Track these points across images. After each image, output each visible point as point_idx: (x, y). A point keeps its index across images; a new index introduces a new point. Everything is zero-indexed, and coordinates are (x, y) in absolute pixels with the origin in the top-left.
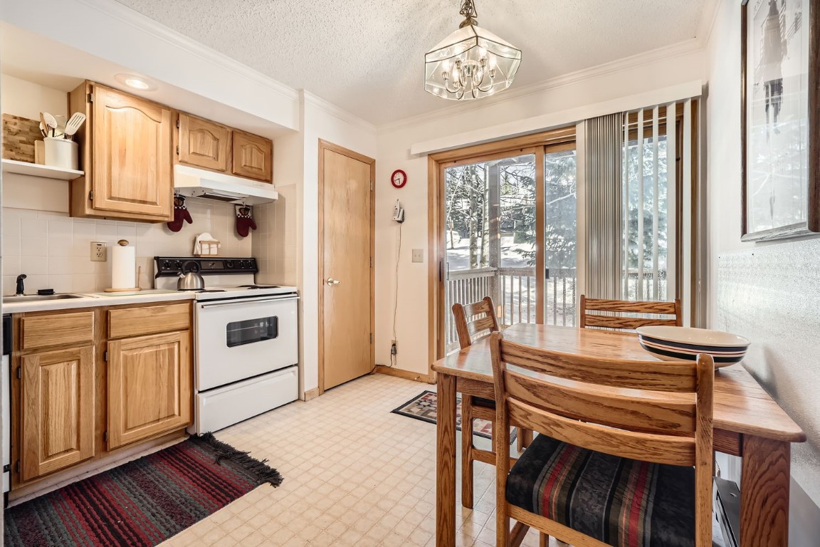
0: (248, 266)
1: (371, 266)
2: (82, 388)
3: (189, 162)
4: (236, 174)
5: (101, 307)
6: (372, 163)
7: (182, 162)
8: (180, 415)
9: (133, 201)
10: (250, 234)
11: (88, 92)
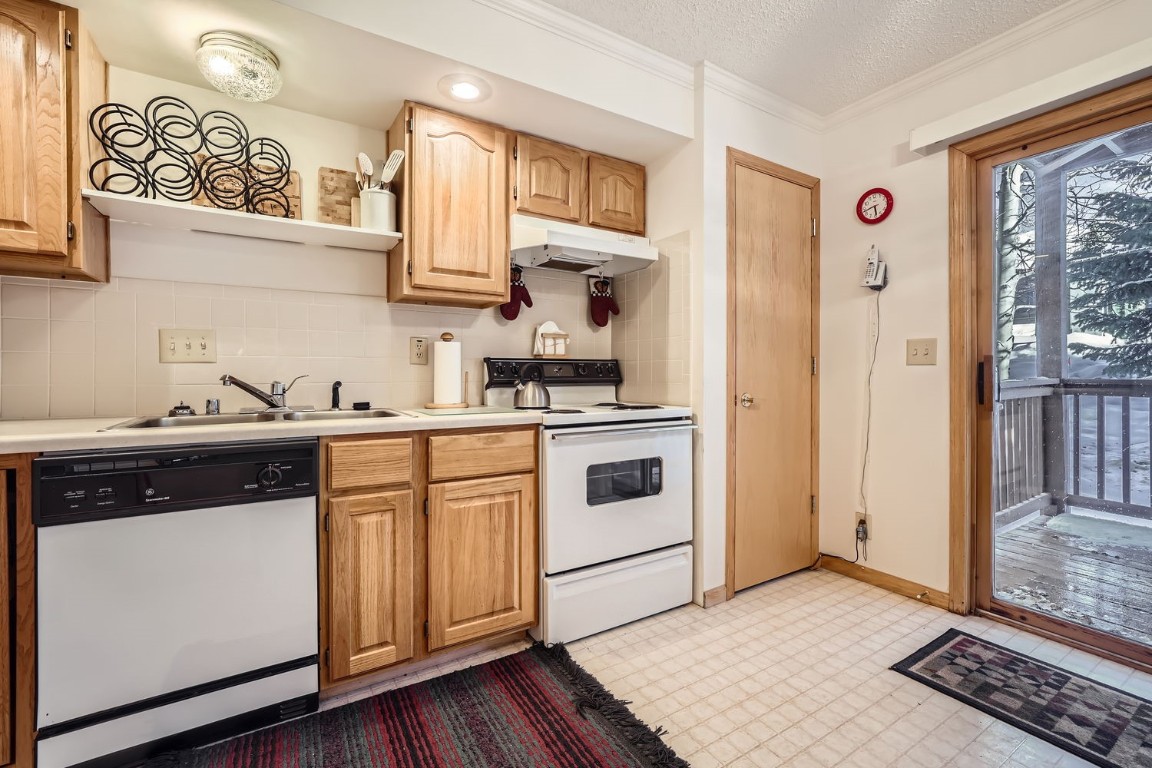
0: (607, 373)
1: (813, 372)
2: (397, 553)
3: (531, 210)
4: (594, 225)
5: (420, 432)
6: (813, 186)
7: (521, 210)
8: (520, 608)
9: (459, 272)
10: (610, 322)
11: (407, 119)
